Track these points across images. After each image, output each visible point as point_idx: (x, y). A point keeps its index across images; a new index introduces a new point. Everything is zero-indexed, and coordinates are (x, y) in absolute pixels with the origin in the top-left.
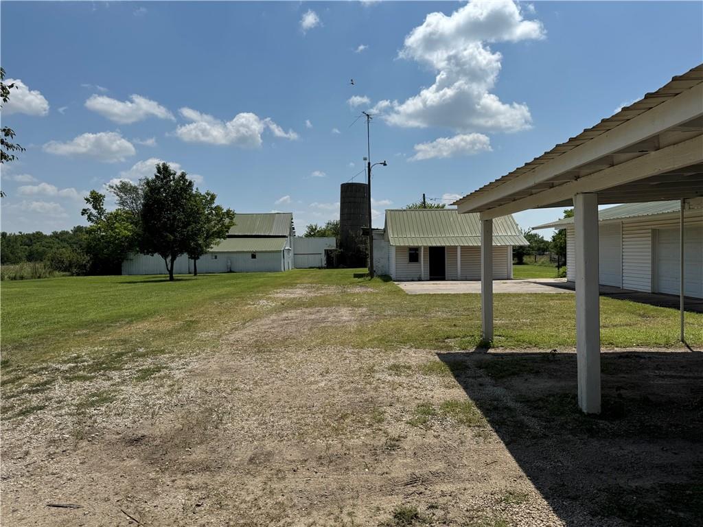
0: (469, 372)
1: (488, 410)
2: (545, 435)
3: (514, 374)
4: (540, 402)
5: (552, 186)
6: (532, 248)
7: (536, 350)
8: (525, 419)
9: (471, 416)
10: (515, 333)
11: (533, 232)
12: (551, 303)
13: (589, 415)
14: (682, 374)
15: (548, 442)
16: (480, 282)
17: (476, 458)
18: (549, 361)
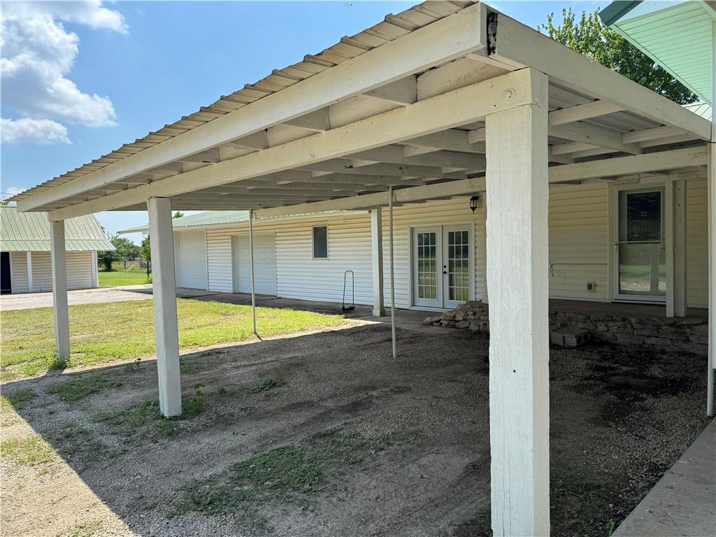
0: (36, 402)
1: (58, 440)
2: (125, 451)
3: (93, 392)
4: (122, 417)
5: (126, 188)
6: (122, 253)
7: (121, 362)
8: (103, 438)
9: (35, 452)
10: (96, 347)
11: (122, 236)
12: (140, 310)
13: (171, 419)
14: (253, 362)
15: (128, 457)
16: (52, 293)
17: (39, 500)
18: (133, 371)
